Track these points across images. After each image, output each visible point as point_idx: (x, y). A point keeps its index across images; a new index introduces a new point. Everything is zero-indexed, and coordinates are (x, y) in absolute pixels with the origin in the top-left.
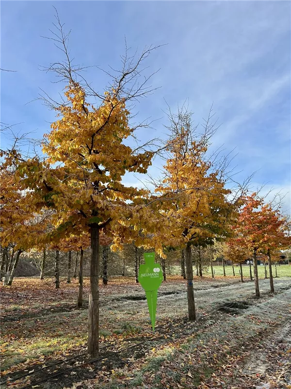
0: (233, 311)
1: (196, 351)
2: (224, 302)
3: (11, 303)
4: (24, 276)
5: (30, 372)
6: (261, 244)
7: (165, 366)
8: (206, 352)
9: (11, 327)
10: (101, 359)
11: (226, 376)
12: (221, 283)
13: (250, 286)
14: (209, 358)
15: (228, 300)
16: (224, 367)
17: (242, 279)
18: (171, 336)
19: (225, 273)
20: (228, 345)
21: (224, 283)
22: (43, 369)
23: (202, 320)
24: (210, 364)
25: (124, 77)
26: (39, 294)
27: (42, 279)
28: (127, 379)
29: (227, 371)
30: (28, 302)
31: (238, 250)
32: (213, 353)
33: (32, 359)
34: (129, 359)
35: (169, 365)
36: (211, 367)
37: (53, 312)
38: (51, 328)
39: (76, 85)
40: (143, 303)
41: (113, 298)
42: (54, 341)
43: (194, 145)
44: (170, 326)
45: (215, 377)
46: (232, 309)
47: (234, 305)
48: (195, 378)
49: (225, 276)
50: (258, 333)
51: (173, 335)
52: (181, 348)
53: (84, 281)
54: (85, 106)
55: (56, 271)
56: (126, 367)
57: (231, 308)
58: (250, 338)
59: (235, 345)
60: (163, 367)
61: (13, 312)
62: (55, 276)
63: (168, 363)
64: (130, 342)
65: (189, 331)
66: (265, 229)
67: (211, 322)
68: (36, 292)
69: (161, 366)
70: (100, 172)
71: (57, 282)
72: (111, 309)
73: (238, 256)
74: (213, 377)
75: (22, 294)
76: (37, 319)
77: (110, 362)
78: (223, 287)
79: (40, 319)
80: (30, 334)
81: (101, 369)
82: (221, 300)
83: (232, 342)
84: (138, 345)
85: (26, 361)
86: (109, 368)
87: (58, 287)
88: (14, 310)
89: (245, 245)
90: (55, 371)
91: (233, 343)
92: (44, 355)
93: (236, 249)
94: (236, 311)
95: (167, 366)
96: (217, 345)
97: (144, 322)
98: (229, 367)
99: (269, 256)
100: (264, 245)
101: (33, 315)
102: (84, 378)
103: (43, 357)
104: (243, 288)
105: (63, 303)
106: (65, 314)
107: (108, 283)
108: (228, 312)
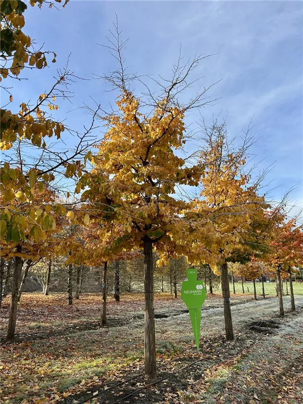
0: (266, 330)
1: (251, 372)
2: (249, 321)
3: (29, 319)
4: (25, 291)
5: (94, 394)
6: (287, 261)
7: (228, 389)
8: (262, 373)
9: (43, 346)
10: (161, 381)
11: (291, 398)
12: (235, 301)
13: (266, 304)
14: (267, 379)
15: (252, 319)
16: (286, 389)
17: (255, 297)
18: (218, 356)
19: (234, 291)
20: (278, 366)
21: (238, 301)
22: (106, 391)
23: (240, 340)
24: (269, 385)
25: (172, 87)
26: (54, 311)
27: (47, 294)
28: (198, 401)
29: (290, 393)
30: (46, 319)
31: (251, 266)
32: (268, 374)
33: (87, 379)
34: (188, 380)
35: (231, 387)
36: (272, 389)
37: (80, 330)
38: (85, 347)
39: (129, 94)
40: (167, 321)
41: (131, 315)
42: (100, 361)
43: (231, 157)
44: (210, 346)
45: (281, 399)
46: (263, 328)
47: (263, 324)
48: (262, 400)
49: (235, 293)
50: (302, 354)
51: (220, 355)
52: (235, 369)
53: (108, 297)
54: (137, 116)
55: (69, 287)
56: (189, 388)
57: (261, 327)
58: (296, 359)
59: (285, 366)
60: (227, 389)
61: (37, 330)
62: (68, 292)
63: (229, 385)
64: (179, 362)
65: (233, 352)
66: (291, 246)
67: (251, 342)
68: (50, 310)
69: (225, 388)
70: (154, 184)
71: (70, 298)
72: (137, 327)
73: (252, 273)
74: (279, 399)
75: (37, 310)
76: (67, 337)
77: (171, 384)
78: (239, 305)
79: (70, 337)
80: (66, 353)
81: (166, 391)
82: (246, 319)
83: (281, 363)
84: (190, 366)
85: (81, 382)
86: (174, 390)
87: (71, 303)
88: (38, 328)
89: (269, 261)
90: (121, 393)
91: (283, 364)
92: (96, 375)
93: (250, 265)
94: (268, 330)
95: (231, 389)
96: (268, 366)
97: (180, 342)
98: (290, 389)
99: (290, 273)
100: (290, 262)
101: (60, 333)
102: (153, 400)
103: (97, 378)
104: (259, 306)
105: (84, 320)
106: (93, 332)
107: (121, 300)
108: (260, 331)
